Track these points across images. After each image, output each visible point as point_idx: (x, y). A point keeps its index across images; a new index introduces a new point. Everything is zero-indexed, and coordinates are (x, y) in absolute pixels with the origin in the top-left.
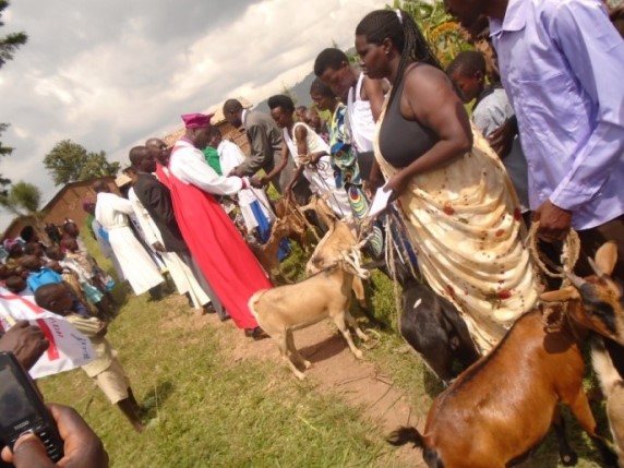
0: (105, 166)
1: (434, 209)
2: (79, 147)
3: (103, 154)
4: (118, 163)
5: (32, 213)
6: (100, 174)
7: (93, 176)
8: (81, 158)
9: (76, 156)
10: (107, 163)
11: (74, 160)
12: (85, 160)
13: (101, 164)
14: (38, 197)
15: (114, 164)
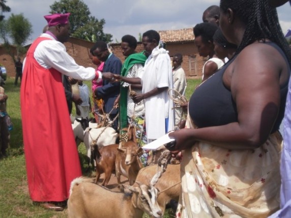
0: (99, 34)
1: (201, 182)
2: (85, 8)
3: (103, 22)
4: (111, 36)
5: (16, 45)
6: (90, 39)
7: (84, 38)
8: (82, 18)
9: (78, 14)
10: (102, 32)
11: (76, 16)
12: (85, 21)
13: (97, 30)
14: (28, 34)
15: (107, 35)
